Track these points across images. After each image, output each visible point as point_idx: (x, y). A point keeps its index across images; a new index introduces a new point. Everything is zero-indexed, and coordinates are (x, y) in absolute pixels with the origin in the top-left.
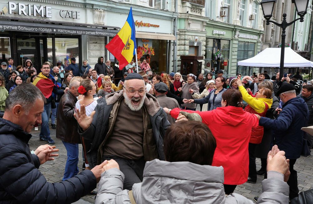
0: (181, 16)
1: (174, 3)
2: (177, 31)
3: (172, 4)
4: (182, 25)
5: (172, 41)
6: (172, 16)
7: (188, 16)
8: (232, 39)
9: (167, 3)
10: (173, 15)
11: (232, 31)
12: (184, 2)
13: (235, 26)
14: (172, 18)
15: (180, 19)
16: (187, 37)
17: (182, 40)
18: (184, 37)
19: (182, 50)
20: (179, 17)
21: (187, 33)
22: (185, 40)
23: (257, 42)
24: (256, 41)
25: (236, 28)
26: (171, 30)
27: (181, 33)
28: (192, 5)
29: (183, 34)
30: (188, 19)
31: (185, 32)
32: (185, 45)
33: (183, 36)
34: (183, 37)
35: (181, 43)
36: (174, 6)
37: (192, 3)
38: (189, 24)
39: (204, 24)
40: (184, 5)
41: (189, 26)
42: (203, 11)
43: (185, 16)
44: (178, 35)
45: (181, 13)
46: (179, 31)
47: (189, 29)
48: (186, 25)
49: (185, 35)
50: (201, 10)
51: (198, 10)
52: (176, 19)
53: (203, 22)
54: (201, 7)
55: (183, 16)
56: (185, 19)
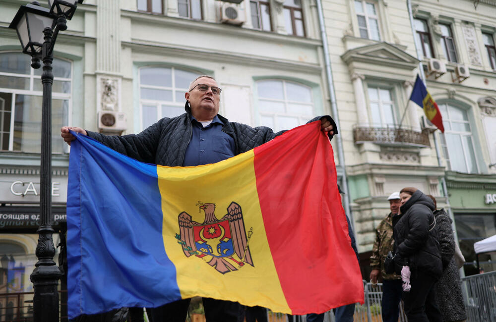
2: (349, 204)
4: (361, 189)
16: (375, 213)
17: (367, 220)
18: (370, 214)
19: (371, 243)
21: (374, 205)
22: (373, 219)
27: (363, 207)
29: (368, 206)
31: (370, 202)
33: (368, 212)
34: (367, 214)
35: (365, 228)
38: (380, 185)
39: (431, 182)
40: (362, 150)
41: (380, 189)
42: (425, 156)
43: (364, 170)
44: (355, 211)
45: (353, 166)
46: (359, 203)
47: (382, 195)
48: (371, 188)
49: (371, 209)
50: (418, 154)
51: (411, 155)
52: (344, 179)
53: (427, 178)
54: (416, 147)
55: (358, 170)
56: (365, 176)
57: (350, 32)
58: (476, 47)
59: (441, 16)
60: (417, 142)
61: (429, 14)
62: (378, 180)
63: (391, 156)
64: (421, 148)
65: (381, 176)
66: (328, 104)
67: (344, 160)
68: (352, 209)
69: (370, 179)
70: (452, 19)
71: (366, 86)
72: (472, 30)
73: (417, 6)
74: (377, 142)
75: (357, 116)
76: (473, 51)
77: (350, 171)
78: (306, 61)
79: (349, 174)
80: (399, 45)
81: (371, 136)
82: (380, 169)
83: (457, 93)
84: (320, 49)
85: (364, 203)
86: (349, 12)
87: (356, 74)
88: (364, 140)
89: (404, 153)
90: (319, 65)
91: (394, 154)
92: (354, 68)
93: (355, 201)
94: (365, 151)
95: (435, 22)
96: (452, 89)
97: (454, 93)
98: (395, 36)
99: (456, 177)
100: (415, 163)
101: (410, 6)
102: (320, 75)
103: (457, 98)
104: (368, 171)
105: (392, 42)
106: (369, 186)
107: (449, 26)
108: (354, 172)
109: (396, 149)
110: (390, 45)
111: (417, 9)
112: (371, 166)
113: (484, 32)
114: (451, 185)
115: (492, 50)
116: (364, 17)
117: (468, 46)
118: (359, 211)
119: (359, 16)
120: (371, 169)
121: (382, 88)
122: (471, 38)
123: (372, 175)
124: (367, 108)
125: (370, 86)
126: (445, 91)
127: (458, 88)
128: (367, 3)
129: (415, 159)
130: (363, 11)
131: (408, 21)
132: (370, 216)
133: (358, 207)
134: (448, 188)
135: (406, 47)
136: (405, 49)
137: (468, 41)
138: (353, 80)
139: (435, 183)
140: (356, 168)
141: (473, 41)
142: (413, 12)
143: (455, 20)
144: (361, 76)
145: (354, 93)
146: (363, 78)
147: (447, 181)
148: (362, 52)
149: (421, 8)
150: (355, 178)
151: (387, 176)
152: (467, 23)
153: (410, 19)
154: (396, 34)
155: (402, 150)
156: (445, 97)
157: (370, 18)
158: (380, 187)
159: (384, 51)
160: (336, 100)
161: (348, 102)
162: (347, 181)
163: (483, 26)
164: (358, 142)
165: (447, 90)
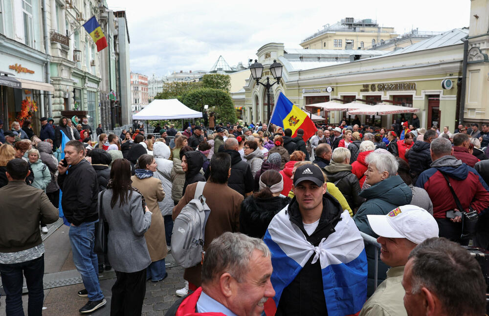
0: (53, 60)
1: (43, 43)
2: (50, 79)
3: (41, 44)
4: (54, 72)
5: (42, 92)
6: (45, 60)
7: (62, 61)
8: (83, 89)
9: (35, 41)
10: (46, 58)
11: (82, 79)
12: (55, 42)
13: (85, 73)
14: (43, 62)
15: (52, 63)
16: (62, 87)
17: (57, 90)
18: (59, 86)
19: (58, 104)
20: (52, 61)
21: (62, 83)
22: (59, 90)
23: (97, 91)
24: (95, 91)
25: (86, 75)
26: (43, 77)
27: (55, 82)
28: (62, 47)
29: (58, 82)
30: (61, 64)
32: (60, 97)
33: (57, 86)
35: (56, 95)
36: (44, 46)
37: (63, 44)
43: (59, 61)
55: (56, 60)
56: (57, 64)
66: (41, 11)
69: (59, 66)
75: (51, 24)
106: (58, 70)
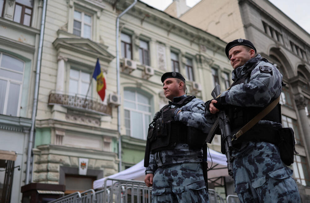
1: (30, 107)
2: (32, 149)
3: (28, 109)
4: (45, 139)
9: (21, 108)
17: (44, 162)
18: (48, 157)
19: (44, 180)
20: (39, 126)
21: (51, 151)
22: (48, 162)
26: (24, 147)
27: (43, 152)
29: (46, 152)
31: (48, 149)
32: (48, 171)
33: (45, 156)
34: (44, 158)
35: (41, 168)
38: (60, 137)
39: (105, 140)
40: (53, 110)
41: (59, 140)
42: (105, 122)
43: (48, 124)
44: (36, 154)
45: (40, 121)
46: (39, 149)
47: (60, 144)
48: (52, 138)
49: (48, 154)
50: (99, 119)
51: (94, 120)
52: (32, 129)
53: (103, 137)
54: (98, 114)
55: (44, 124)
56: (50, 129)
57: (65, 29)
58: (164, 58)
59: (141, 35)
60: (99, 110)
61: (133, 31)
62: (58, 133)
63: (77, 118)
64: (102, 115)
65: (63, 130)
66: (34, 74)
67: (36, 115)
68: (34, 153)
69: (53, 132)
70: (150, 38)
71: (69, 67)
72: (164, 48)
73: (124, 24)
74: (65, 105)
75: (56, 87)
76: (162, 61)
77: (38, 124)
78: (24, 42)
79: (36, 126)
80: (103, 45)
81: (61, 101)
82: (62, 125)
83: (144, 85)
84: (37, 36)
85: (43, 149)
86: (67, 17)
87: (61, 57)
88: (55, 103)
89: (88, 117)
90: (34, 46)
91: (79, 117)
92: (60, 52)
93: (37, 147)
94: (54, 111)
95: (137, 37)
96: (140, 81)
97: (141, 85)
98: (101, 39)
99: (130, 140)
100: (97, 126)
101: (118, 23)
102: (33, 53)
103: (143, 88)
104: (51, 125)
105: (98, 41)
106: (51, 137)
107: (148, 43)
108: (41, 125)
109: (81, 113)
110: (95, 44)
111: (123, 26)
112: (54, 122)
113: (172, 52)
114: (125, 146)
115: (176, 64)
116: (80, 23)
117: (158, 57)
118: (39, 155)
119: (75, 21)
120: (54, 124)
121: (83, 71)
122: (162, 53)
123: (55, 129)
124: (66, 82)
125: (72, 68)
126: (134, 82)
127: (145, 82)
128: (85, 15)
129: (97, 123)
130: (81, 18)
131: (114, 32)
132: (46, 160)
133: (40, 152)
134: (123, 147)
135: (107, 47)
136: (107, 48)
137: (159, 54)
138: (58, 61)
139: (108, 141)
140: (43, 122)
141: (162, 55)
142: (120, 27)
143: (152, 39)
144: (65, 59)
145: (57, 70)
146: (66, 60)
147: (122, 142)
148: (69, 42)
149: (126, 26)
150: (42, 130)
151: (67, 131)
152: (160, 43)
153: (116, 30)
154: (103, 38)
155: (86, 114)
156: (134, 86)
157: (85, 24)
158: (59, 138)
159: (87, 45)
160: (40, 72)
161: (50, 75)
162: (35, 131)
163: (172, 47)
164: (51, 104)
165: (137, 82)
